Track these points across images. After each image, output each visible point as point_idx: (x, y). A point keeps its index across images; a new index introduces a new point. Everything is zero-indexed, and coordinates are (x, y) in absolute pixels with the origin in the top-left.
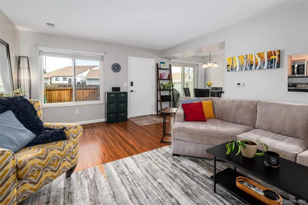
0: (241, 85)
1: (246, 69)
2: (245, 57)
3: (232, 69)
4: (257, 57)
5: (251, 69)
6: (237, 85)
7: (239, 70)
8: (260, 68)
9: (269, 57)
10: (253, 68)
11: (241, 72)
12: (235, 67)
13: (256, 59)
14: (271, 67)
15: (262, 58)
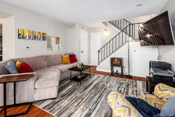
0: (29, 48)
1: (32, 39)
2: (32, 32)
3: (23, 37)
4: (38, 34)
5: (35, 39)
6: (26, 48)
7: (28, 39)
8: (39, 40)
9: (43, 35)
10: (36, 39)
11: (29, 40)
12: (25, 36)
13: (38, 35)
14: (44, 40)
15: (40, 35)
